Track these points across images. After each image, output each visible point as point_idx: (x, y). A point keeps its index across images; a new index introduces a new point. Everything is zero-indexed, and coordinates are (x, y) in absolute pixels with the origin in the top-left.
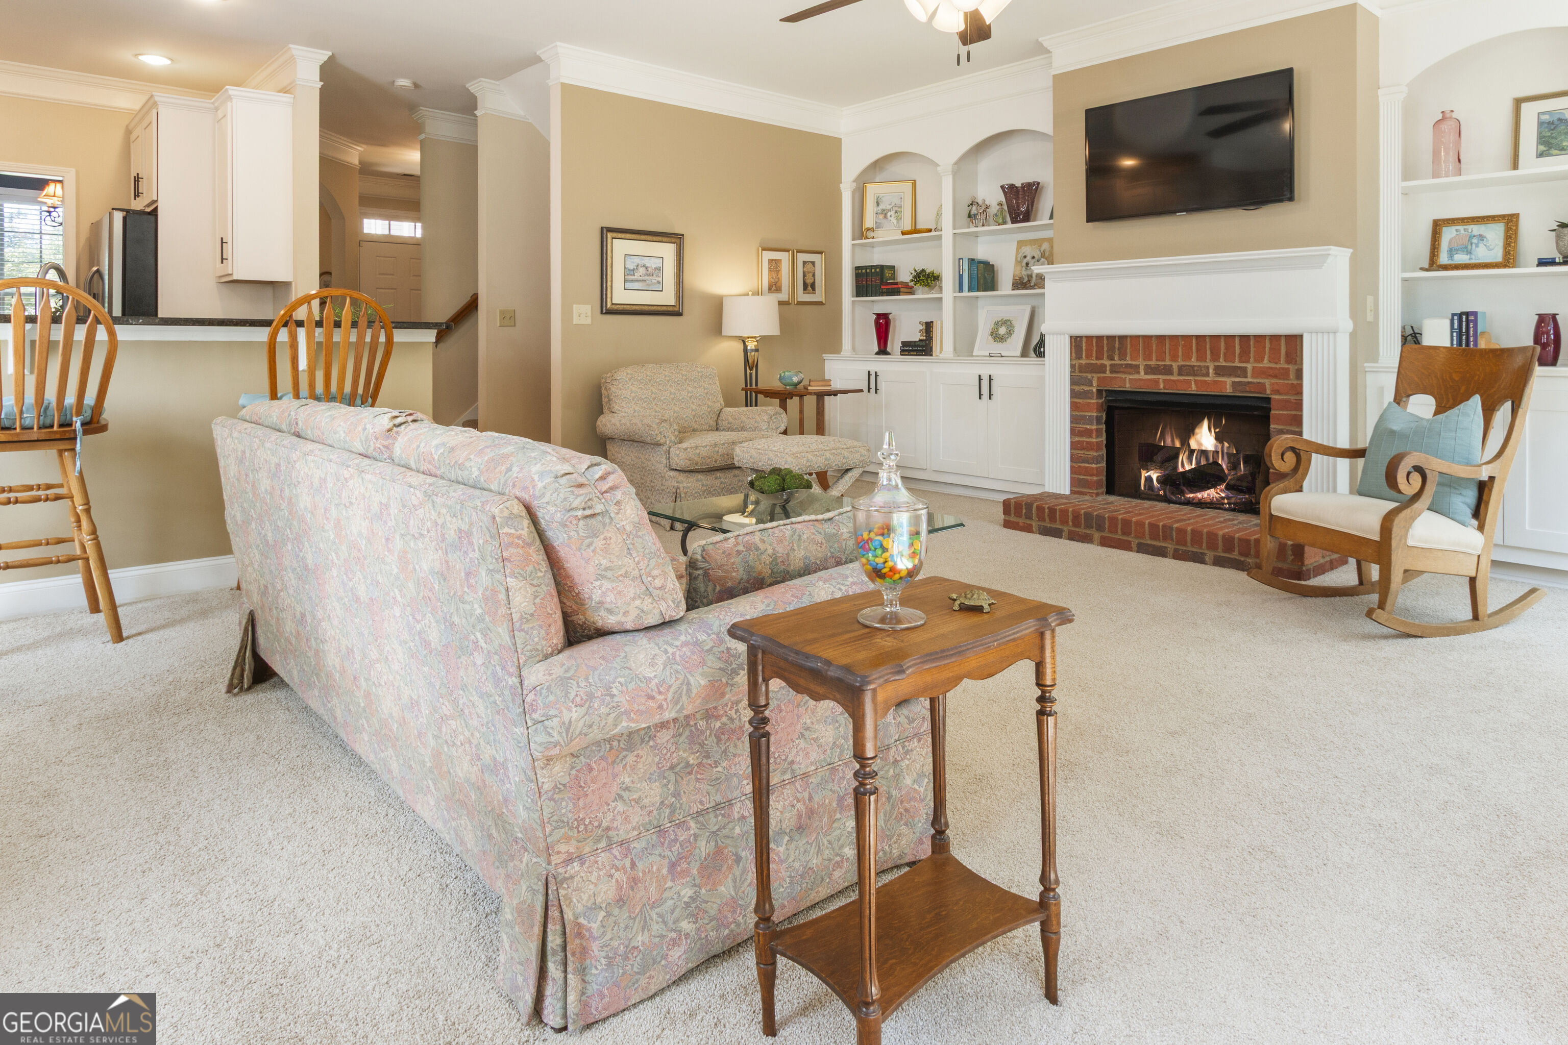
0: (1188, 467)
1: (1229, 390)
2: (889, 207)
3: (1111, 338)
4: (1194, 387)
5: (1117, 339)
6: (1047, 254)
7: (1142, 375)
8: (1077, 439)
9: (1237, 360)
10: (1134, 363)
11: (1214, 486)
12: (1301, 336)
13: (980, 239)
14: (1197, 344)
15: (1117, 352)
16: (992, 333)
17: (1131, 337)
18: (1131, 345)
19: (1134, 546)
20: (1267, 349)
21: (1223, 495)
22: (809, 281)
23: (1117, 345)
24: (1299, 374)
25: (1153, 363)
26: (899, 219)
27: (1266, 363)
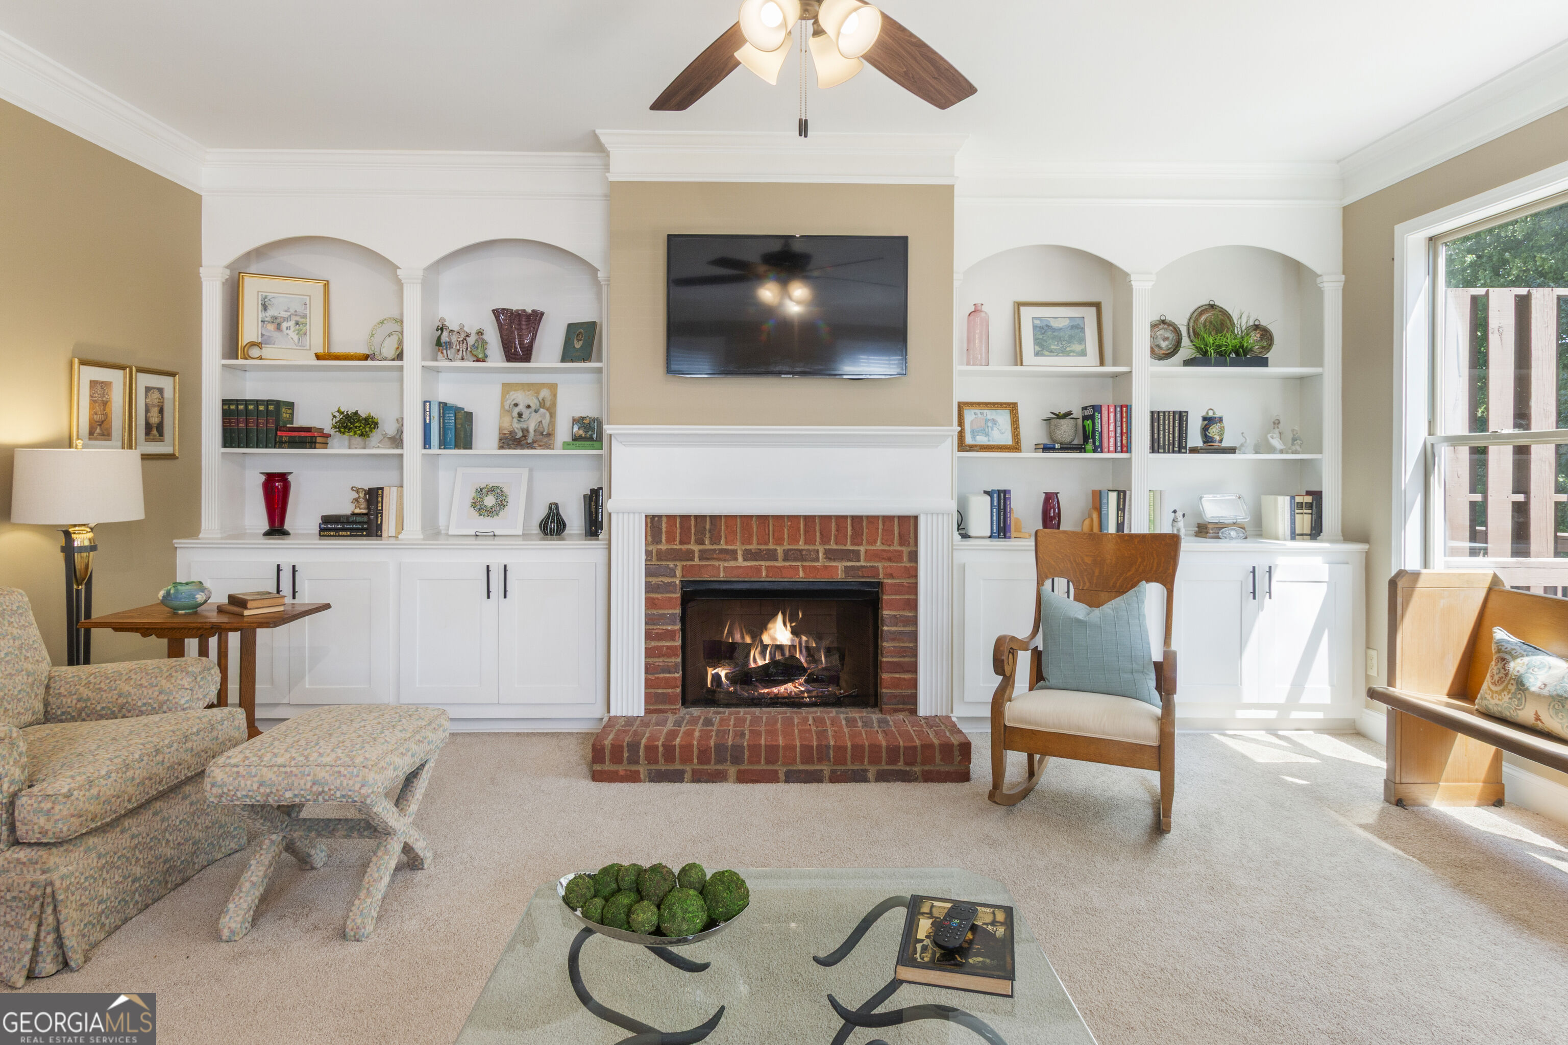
0: (761, 663)
1: (840, 576)
2: (286, 315)
3: (700, 519)
4: (801, 574)
5: (708, 519)
6: (548, 404)
7: (740, 562)
8: (653, 644)
9: (849, 542)
10: (729, 547)
11: (792, 681)
12: (916, 518)
13: (442, 376)
14: (805, 525)
15: (708, 535)
16: (474, 505)
17: (726, 516)
18: (727, 527)
19: (781, 775)
20: (880, 530)
21: (803, 689)
22: (155, 420)
23: (708, 527)
24: (914, 556)
25: (754, 547)
26: (302, 334)
27: (879, 546)
